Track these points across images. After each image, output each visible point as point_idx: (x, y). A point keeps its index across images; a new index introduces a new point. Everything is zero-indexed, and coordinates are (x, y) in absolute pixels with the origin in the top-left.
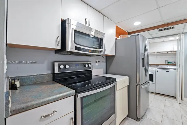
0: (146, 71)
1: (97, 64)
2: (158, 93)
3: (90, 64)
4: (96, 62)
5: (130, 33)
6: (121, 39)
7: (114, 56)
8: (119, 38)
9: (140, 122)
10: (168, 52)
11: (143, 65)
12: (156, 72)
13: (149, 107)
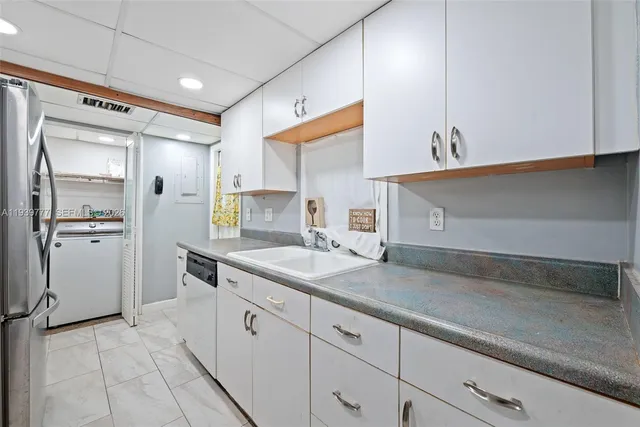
10: (90, 178)
11: (36, 228)
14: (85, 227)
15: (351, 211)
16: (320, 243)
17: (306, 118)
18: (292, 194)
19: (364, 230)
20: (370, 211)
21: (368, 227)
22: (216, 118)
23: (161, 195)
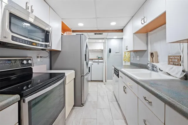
0: (87, 64)
1: (39, 60)
2: (93, 81)
3: (30, 59)
4: (38, 57)
5: (73, 31)
6: (66, 35)
7: (60, 51)
8: (65, 34)
9: (84, 106)
11: (86, 60)
12: (92, 65)
13: (89, 92)
14: (97, 61)
15: (169, 56)
16: (155, 69)
17: (145, 24)
18: (145, 51)
19: (175, 65)
20: (178, 56)
21: (177, 63)
22: (122, 31)
23: (111, 53)
